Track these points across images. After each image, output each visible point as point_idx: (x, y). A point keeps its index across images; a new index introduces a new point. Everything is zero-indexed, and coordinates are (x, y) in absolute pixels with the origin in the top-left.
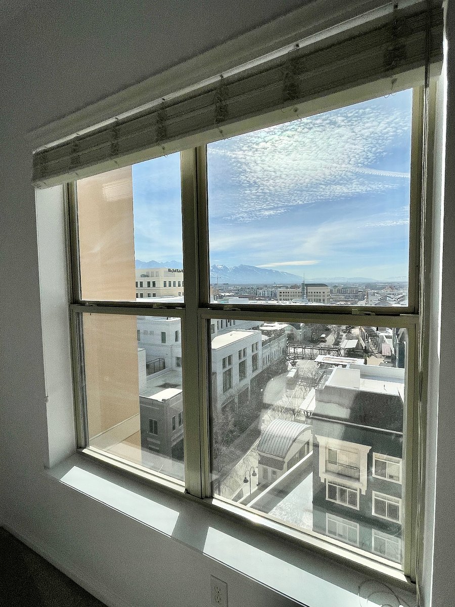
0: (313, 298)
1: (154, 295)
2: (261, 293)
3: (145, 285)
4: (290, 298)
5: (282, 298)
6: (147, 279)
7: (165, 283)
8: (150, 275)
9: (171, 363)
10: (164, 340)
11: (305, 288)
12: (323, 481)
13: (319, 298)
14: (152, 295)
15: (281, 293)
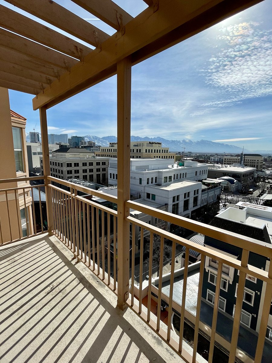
0: (249, 164)
1: (140, 157)
2: (213, 159)
3: (135, 151)
4: (231, 163)
5: (226, 162)
6: (137, 148)
7: (146, 150)
8: (139, 145)
9: (144, 196)
10: (141, 183)
11: (243, 156)
12: (207, 271)
13: (254, 164)
14: (138, 157)
15: (225, 159)
